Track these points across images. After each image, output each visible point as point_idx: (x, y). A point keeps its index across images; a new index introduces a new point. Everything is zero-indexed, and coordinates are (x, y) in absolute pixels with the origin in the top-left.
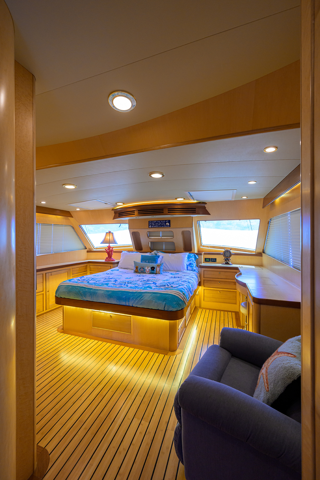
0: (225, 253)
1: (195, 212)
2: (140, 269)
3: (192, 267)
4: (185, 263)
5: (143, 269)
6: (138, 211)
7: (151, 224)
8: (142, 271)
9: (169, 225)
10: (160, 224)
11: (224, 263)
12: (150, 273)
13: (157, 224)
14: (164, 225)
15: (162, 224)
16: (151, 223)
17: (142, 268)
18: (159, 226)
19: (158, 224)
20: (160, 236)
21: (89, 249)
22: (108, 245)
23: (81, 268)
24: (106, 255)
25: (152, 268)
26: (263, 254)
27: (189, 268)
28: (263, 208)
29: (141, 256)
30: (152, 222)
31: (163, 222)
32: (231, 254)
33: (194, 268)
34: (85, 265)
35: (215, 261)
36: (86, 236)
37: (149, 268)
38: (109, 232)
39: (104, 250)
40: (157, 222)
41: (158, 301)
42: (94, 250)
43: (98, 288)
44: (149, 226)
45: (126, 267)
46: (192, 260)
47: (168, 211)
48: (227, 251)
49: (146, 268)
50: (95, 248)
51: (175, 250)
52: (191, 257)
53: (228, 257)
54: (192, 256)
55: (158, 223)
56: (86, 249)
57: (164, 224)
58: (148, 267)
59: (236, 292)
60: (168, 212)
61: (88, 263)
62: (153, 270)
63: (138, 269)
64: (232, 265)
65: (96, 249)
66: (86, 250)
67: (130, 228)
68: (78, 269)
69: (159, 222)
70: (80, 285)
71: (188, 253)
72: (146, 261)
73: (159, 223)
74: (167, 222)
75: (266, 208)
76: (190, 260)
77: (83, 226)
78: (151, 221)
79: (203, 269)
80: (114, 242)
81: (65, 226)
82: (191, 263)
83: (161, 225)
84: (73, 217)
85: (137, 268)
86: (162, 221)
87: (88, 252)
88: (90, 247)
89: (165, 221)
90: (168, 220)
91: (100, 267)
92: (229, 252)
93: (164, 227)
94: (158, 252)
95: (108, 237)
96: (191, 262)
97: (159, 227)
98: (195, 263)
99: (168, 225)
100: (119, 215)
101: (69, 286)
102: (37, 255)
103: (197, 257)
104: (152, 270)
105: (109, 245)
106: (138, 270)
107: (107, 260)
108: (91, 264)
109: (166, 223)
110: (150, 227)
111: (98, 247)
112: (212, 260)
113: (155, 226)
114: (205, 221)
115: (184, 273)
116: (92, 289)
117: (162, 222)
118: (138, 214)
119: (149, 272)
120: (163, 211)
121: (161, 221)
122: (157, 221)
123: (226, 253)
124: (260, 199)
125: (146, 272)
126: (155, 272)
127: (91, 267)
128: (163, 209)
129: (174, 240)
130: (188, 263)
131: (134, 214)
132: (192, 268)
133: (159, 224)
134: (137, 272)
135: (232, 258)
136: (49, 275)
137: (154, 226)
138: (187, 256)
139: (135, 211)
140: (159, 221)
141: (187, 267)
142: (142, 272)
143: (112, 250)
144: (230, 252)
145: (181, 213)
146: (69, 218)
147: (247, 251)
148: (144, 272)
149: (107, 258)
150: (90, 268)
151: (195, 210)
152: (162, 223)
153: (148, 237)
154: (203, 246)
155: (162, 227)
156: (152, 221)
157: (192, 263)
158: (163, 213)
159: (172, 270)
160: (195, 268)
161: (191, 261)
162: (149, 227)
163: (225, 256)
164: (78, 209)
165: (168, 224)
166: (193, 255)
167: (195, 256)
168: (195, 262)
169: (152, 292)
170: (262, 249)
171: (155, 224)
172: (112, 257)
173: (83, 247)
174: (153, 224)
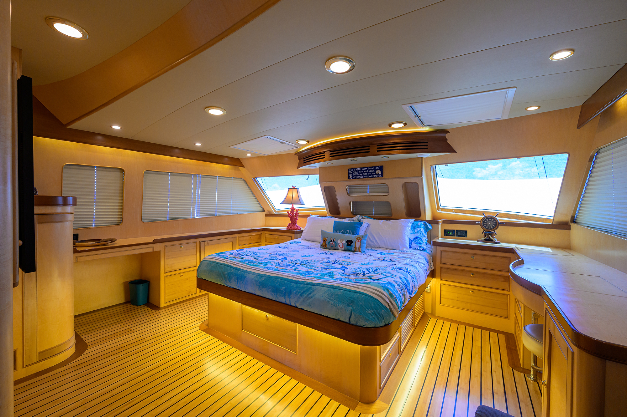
0: (484, 222)
1: (427, 148)
2: (329, 243)
3: (420, 243)
4: (406, 236)
5: (334, 242)
6: (330, 152)
7: (351, 174)
8: (332, 246)
9: (380, 173)
10: (366, 173)
11: (483, 239)
12: (345, 250)
13: (361, 173)
14: (372, 175)
15: (370, 173)
16: (351, 171)
17: (332, 241)
18: (365, 175)
19: (363, 172)
20: (366, 193)
21: (269, 212)
22: (291, 206)
23: (252, 237)
24: (288, 221)
25: (348, 242)
26: (573, 226)
27: (414, 245)
28: (578, 127)
29: (334, 222)
30: (353, 170)
31: (372, 170)
32: (497, 224)
33: (422, 245)
34: (259, 233)
35: (464, 235)
36: (264, 193)
37: (344, 242)
38: (292, 187)
39: (286, 213)
40: (361, 169)
41: (338, 304)
42: (275, 213)
43: (250, 269)
44: (349, 176)
45: (312, 239)
46: (419, 232)
47: (377, 148)
48: (490, 218)
49: (339, 241)
50: (276, 210)
51: (392, 215)
52: (418, 227)
53: (491, 229)
54: (419, 225)
56: (264, 211)
57: (372, 172)
58: (342, 240)
59: (508, 295)
60: (377, 151)
61: (263, 231)
62: (350, 245)
63: (327, 242)
64: (499, 243)
65: (278, 212)
66: (264, 213)
67: (321, 181)
68: (248, 238)
69: (364, 169)
70: (227, 262)
71: (412, 220)
72: (340, 231)
73: (364, 172)
74: (378, 169)
75: (586, 127)
76: (416, 231)
77: (259, 179)
78: (352, 169)
79: (439, 249)
80: (300, 202)
81: (234, 179)
82: (418, 237)
83: (368, 175)
84: (244, 167)
85: (324, 241)
86: (369, 167)
87: (266, 215)
88: (269, 210)
89: (375, 167)
90: (378, 166)
91: (277, 237)
92: (492, 220)
93: (372, 177)
94: (363, 217)
95: (290, 195)
96: (418, 235)
97: (364, 178)
98: (425, 237)
99: (379, 174)
100: (304, 161)
101: (212, 262)
102: (196, 218)
103: (430, 227)
104: (348, 245)
105: (293, 206)
106: (326, 244)
107: (290, 227)
108: (266, 232)
109: (375, 170)
110: (351, 177)
111: (280, 210)
112: (459, 234)
113: (358, 175)
114: (446, 164)
115: (403, 253)
116: (239, 270)
117: (369, 169)
118: (330, 157)
119: (343, 249)
120: (369, 149)
121: (367, 168)
122: (361, 168)
123: (487, 221)
124: (573, 109)
125: (339, 248)
126: (353, 248)
127: (267, 236)
128: (369, 146)
129: (389, 199)
130: (412, 237)
131: (325, 158)
132: (420, 245)
133: (365, 173)
134: (326, 246)
135: (499, 231)
136: (205, 245)
137: (357, 176)
138: (410, 225)
139: (325, 153)
140: (364, 168)
141: (410, 244)
142: (333, 248)
143: (297, 214)
144: (495, 220)
145: (401, 151)
146: (239, 167)
147: (531, 218)
148: (336, 248)
149: (289, 225)
150: (265, 237)
151: (427, 145)
152: (369, 170)
153: (348, 195)
154: (442, 210)
155: (370, 177)
157: (420, 237)
158: (369, 152)
159: (384, 246)
160: (424, 245)
161: (417, 233)
162: (349, 178)
163: (485, 227)
164: (249, 155)
165: (379, 172)
166: (422, 223)
167: (426, 225)
168: (426, 235)
169: (330, 285)
170: (571, 214)
171: (358, 173)
172: (296, 223)
173: (261, 209)
174: (355, 173)
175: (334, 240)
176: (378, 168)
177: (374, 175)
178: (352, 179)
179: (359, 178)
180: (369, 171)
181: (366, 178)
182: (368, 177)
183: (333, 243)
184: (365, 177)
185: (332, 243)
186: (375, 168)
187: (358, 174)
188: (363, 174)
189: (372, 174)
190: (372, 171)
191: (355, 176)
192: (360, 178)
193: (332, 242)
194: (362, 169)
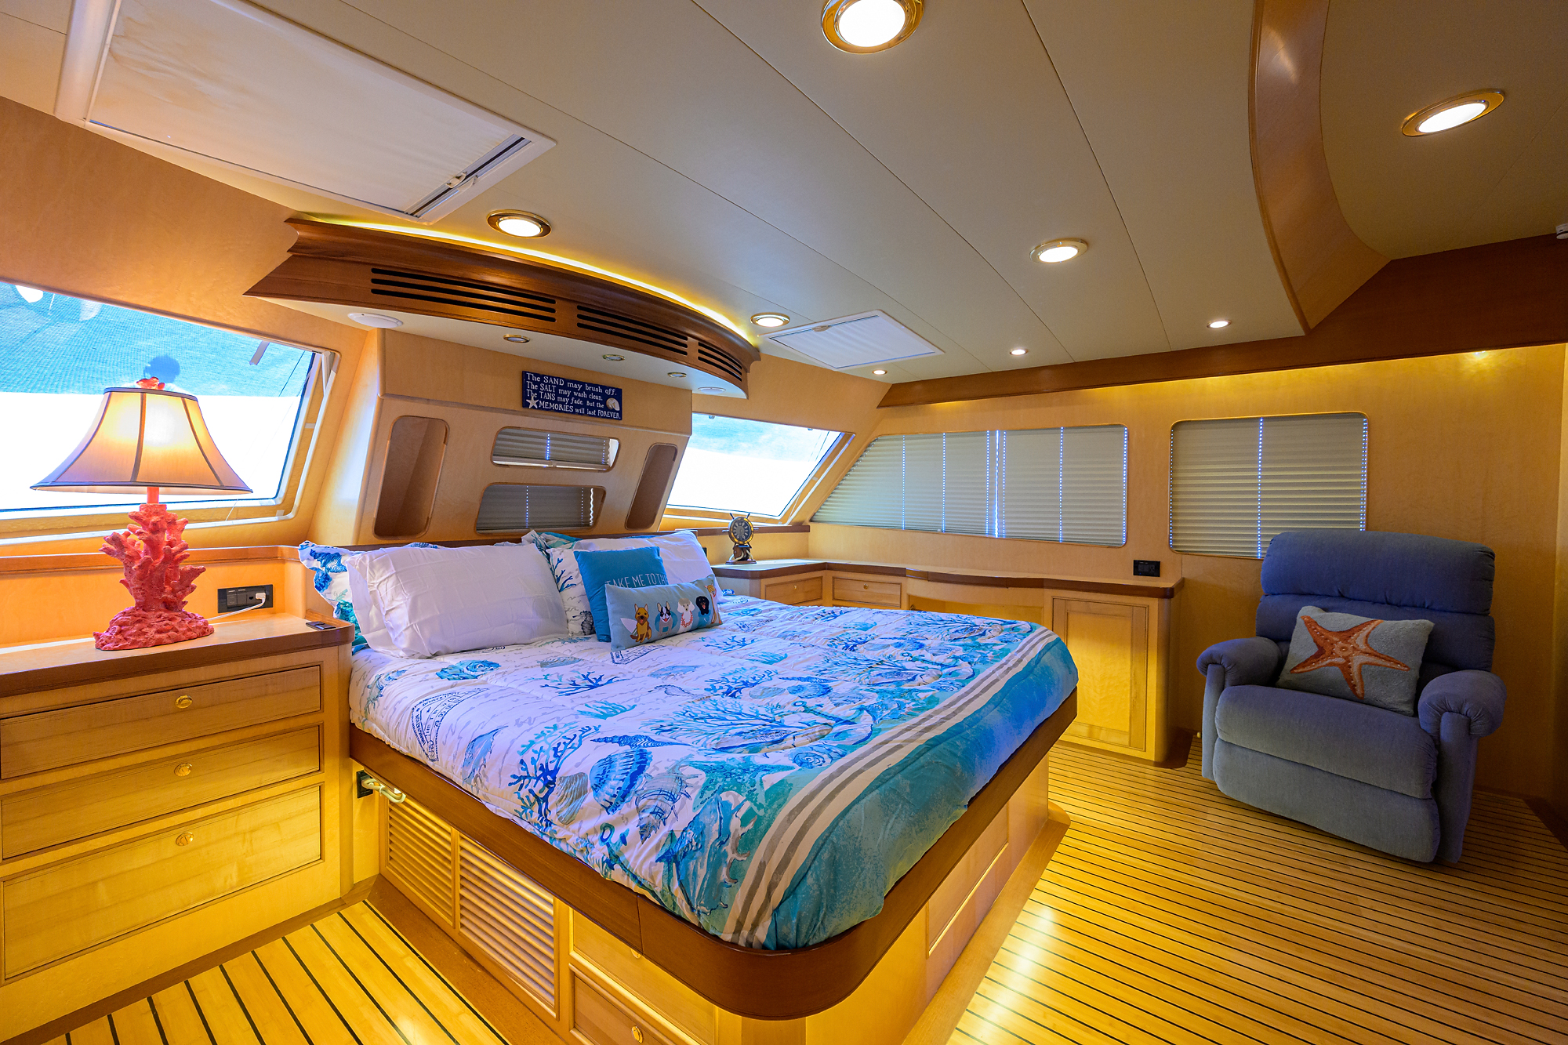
0: (733, 529)
6: (579, 307)
7: (534, 391)
9: (618, 409)
10: (581, 399)
11: (737, 558)
12: (694, 630)
13: (565, 396)
14: (597, 409)
15: (591, 401)
16: (535, 383)
18: (576, 406)
19: (572, 395)
20: (542, 459)
22: (138, 498)
26: (811, 525)
28: (879, 407)
30: (542, 380)
31: (596, 393)
32: (751, 531)
37: (692, 607)
40: (566, 384)
44: (526, 397)
48: (740, 522)
49: (681, 609)
53: (744, 540)
55: (569, 389)
57: (596, 401)
63: (651, 620)
64: (758, 562)
69: (576, 386)
73: (575, 394)
74: (610, 397)
75: (886, 409)
78: (537, 375)
83: (584, 406)
86: (589, 385)
89: (604, 388)
90: (612, 388)
92: (744, 524)
93: (597, 416)
97: (574, 413)
99: (613, 410)
105: (153, 497)
106: (648, 628)
109: (605, 397)
110: (531, 403)
113: (556, 402)
114: (712, 414)
117: (588, 388)
118: (580, 325)
119: (691, 626)
121: (583, 384)
122: (566, 381)
123: (738, 527)
125: (682, 628)
126: (710, 618)
129: (606, 480)
133: (577, 398)
134: (647, 635)
137: (552, 402)
139: (553, 302)
140: (575, 382)
143: (188, 542)
144: (748, 524)
149: (135, 618)
152: (588, 393)
153: (491, 459)
155: (590, 413)
156: (542, 377)
162: (526, 405)
163: (737, 538)
165: (613, 403)
170: (813, 512)
171: (557, 394)
172: (179, 604)
174: (545, 392)
175: (666, 608)
176: (611, 392)
177: (601, 409)
178: (539, 408)
179: (558, 411)
180: (588, 396)
181: (579, 414)
182: (586, 412)
183: (667, 616)
184: (577, 411)
185: (666, 620)
186: (604, 391)
187: (556, 397)
188: (570, 401)
189: (595, 404)
190: (597, 398)
191: (546, 401)
192: (561, 411)
193: (664, 617)
194: (569, 385)
